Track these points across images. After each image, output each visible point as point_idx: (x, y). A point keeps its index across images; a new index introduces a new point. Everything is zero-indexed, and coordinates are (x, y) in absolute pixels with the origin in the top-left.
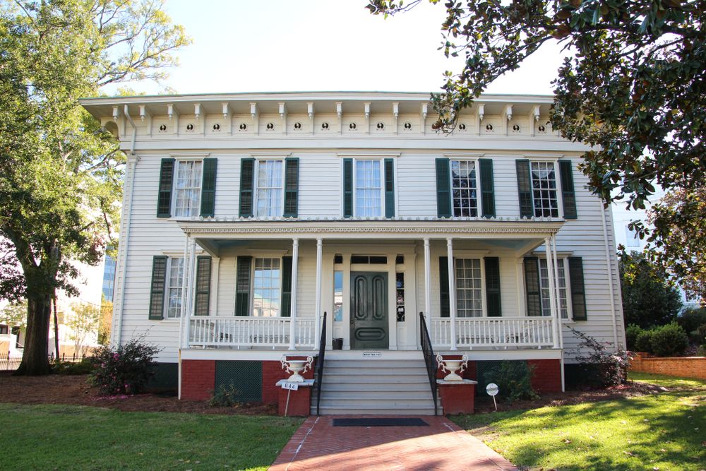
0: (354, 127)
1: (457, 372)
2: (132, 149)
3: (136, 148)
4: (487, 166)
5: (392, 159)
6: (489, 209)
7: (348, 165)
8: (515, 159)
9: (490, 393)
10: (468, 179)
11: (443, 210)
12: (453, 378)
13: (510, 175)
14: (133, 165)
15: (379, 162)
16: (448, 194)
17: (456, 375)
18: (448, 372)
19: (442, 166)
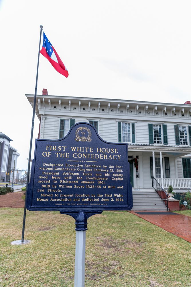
0: (122, 112)
1: (172, 197)
2: (44, 114)
3: (45, 114)
4: (165, 127)
5: (134, 123)
6: (166, 142)
7: (120, 124)
8: (174, 125)
9: (184, 204)
10: (159, 131)
11: (151, 141)
12: (171, 199)
13: (172, 130)
14: (44, 120)
15: (130, 124)
16: (152, 136)
17: (172, 198)
18: (170, 197)
19: (150, 126)
